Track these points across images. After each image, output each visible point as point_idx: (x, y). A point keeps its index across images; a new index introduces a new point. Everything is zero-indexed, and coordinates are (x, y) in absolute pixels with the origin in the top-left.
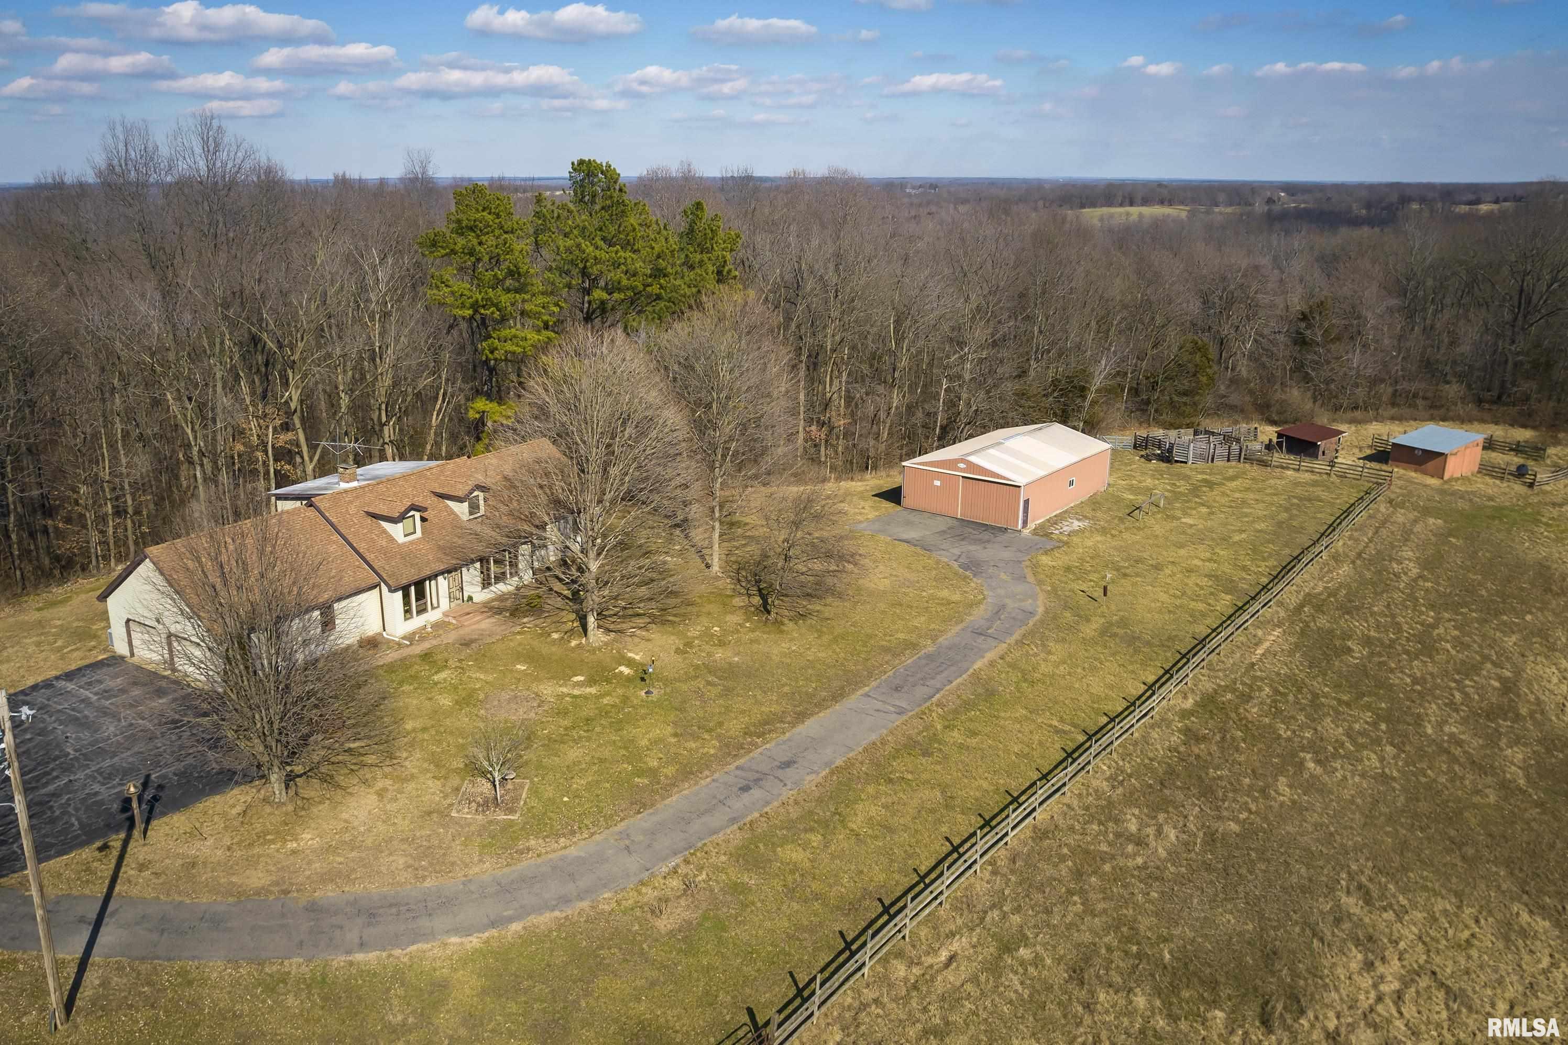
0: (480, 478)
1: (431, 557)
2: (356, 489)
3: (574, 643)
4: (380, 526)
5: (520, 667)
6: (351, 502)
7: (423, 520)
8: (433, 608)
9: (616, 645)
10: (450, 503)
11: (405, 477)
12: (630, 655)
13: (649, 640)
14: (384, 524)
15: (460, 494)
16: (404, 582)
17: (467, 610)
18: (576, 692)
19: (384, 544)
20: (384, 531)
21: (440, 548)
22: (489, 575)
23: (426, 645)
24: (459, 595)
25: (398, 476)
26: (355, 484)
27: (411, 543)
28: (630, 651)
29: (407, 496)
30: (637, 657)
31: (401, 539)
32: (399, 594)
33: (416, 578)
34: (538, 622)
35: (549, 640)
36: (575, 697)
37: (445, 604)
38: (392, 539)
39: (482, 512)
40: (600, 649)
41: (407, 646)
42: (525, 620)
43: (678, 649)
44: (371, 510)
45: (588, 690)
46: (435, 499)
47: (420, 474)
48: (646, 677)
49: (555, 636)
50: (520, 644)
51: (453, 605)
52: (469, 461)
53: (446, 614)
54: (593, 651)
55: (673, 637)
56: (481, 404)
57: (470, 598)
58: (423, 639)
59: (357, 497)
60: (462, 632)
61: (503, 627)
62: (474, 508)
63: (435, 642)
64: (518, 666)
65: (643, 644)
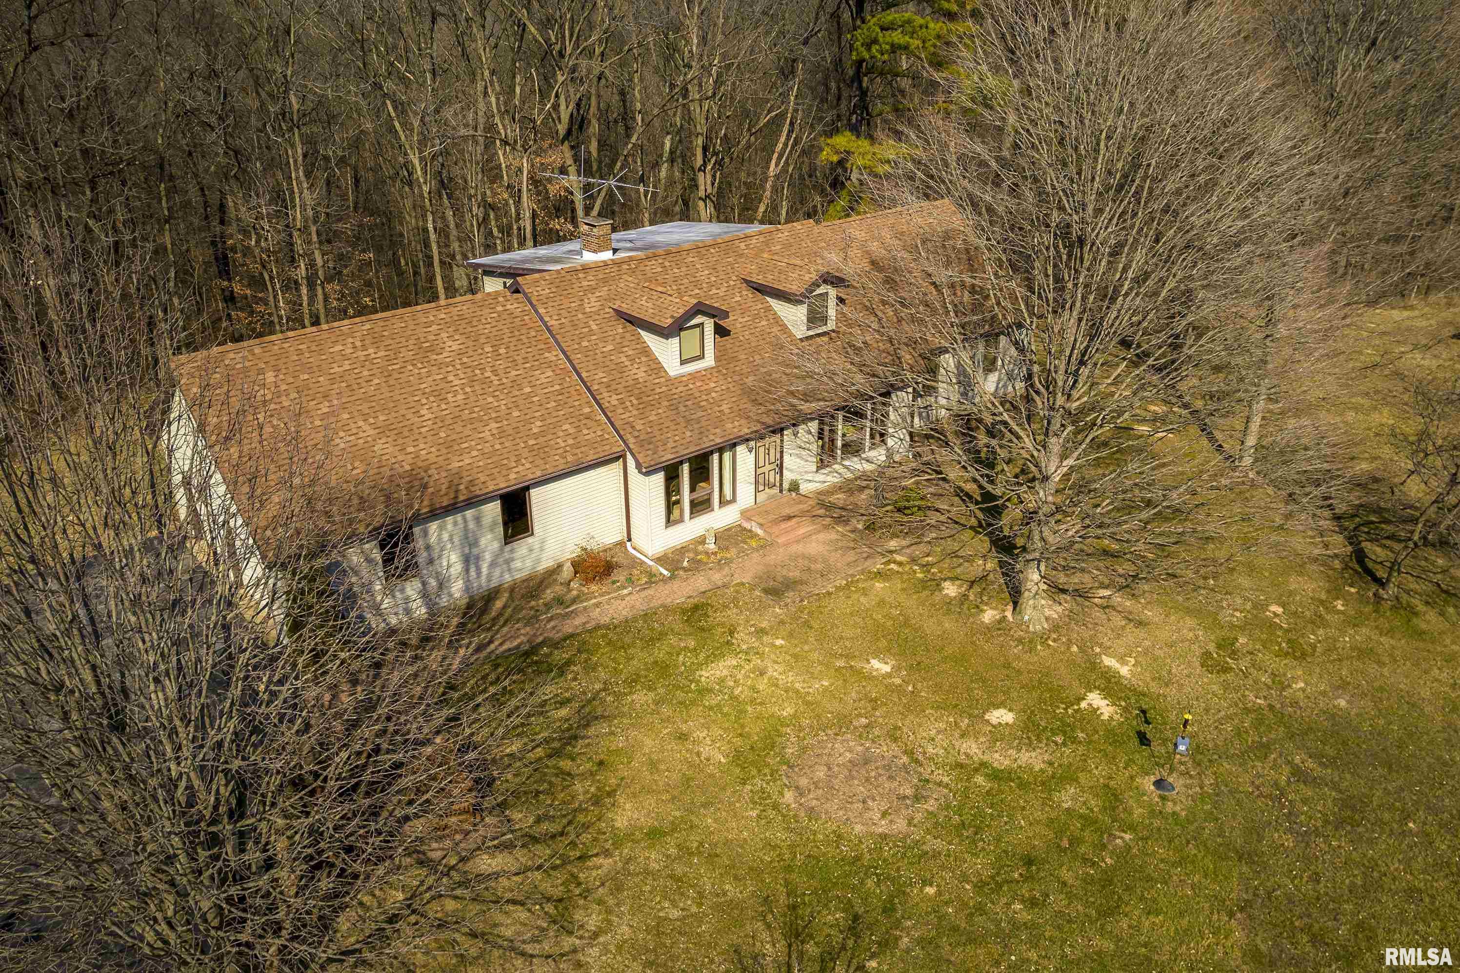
0: (833, 260)
1: (725, 407)
2: (605, 264)
3: (989, 615)
4: (639, 338)
5: (880, 666)
6: (592, 289)
7: (721, 331)
8: (723, 503)
9: (1078, 632)
10: (773, 303)
11: (699, 248)
12: (1109, 661)
13: (1140, 624)
14: (646, 336)
15: (794, 287)
16: (668, 457)
17: (787, 511)
18: (999, 760)
19: (641, 375)
20: (646, 351)
21: (748, 392)
22: (833, 441)
23: (700, 582)
24: (772, 477)
25: (686, 246)
26: (607, 255)
27: (693, 376)
28: (1106, 650)
29: (697, 284)
30: (1124, 671)
31: (673, 367)
32: (659, 478)
33: (693, 450)
34: (917, 551)
35: (937, 597)
36: (996, 775)
37: (746, 495)
38: (656, 368)
39: (831, 325)
40: (1044, 638)
41: (665, 580)
42: (893, 544)
43: (1207, 654)
44: (625, 308)
45: (1025, 757)
46: (748, 293)
47: (726, 246)
48: (1148, 730)
49: (951, 590)
50: (881, 603)
51: (762, 497)
52: (816, 229)
53: (746, 514)
54: (1029, 643)
55: (1190, 622)
56: (843, 140)
57: (794, 487)
58: (697, 565)
59: (605, 281)
60: (772, 558)
61: (851, 556)
62: (816, 318)
63: (717, 577)
64: (875, 664)
65: (1132, 635)
